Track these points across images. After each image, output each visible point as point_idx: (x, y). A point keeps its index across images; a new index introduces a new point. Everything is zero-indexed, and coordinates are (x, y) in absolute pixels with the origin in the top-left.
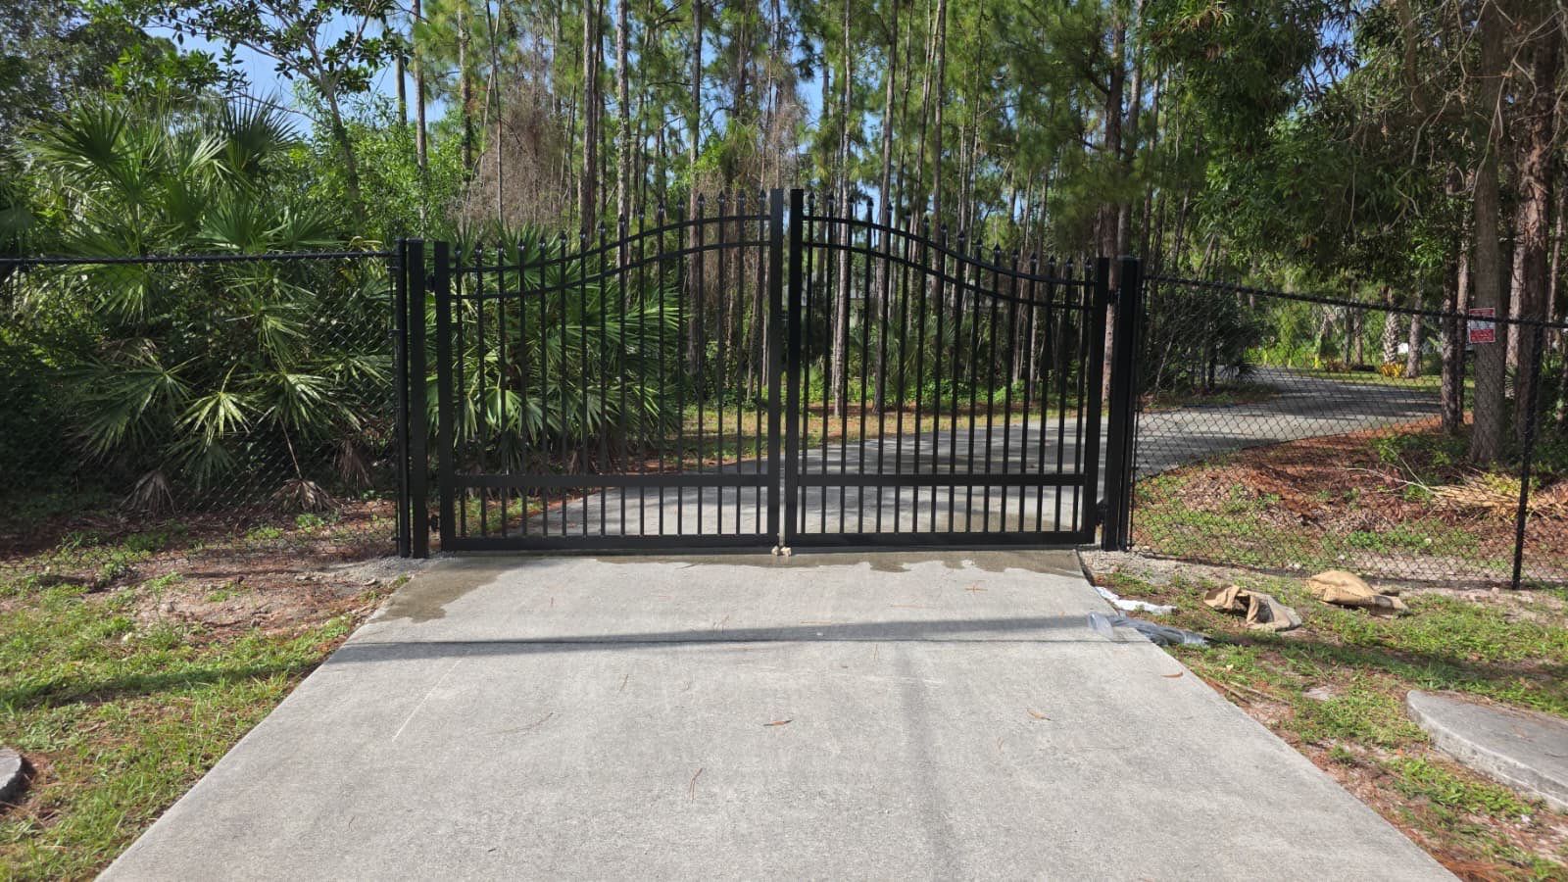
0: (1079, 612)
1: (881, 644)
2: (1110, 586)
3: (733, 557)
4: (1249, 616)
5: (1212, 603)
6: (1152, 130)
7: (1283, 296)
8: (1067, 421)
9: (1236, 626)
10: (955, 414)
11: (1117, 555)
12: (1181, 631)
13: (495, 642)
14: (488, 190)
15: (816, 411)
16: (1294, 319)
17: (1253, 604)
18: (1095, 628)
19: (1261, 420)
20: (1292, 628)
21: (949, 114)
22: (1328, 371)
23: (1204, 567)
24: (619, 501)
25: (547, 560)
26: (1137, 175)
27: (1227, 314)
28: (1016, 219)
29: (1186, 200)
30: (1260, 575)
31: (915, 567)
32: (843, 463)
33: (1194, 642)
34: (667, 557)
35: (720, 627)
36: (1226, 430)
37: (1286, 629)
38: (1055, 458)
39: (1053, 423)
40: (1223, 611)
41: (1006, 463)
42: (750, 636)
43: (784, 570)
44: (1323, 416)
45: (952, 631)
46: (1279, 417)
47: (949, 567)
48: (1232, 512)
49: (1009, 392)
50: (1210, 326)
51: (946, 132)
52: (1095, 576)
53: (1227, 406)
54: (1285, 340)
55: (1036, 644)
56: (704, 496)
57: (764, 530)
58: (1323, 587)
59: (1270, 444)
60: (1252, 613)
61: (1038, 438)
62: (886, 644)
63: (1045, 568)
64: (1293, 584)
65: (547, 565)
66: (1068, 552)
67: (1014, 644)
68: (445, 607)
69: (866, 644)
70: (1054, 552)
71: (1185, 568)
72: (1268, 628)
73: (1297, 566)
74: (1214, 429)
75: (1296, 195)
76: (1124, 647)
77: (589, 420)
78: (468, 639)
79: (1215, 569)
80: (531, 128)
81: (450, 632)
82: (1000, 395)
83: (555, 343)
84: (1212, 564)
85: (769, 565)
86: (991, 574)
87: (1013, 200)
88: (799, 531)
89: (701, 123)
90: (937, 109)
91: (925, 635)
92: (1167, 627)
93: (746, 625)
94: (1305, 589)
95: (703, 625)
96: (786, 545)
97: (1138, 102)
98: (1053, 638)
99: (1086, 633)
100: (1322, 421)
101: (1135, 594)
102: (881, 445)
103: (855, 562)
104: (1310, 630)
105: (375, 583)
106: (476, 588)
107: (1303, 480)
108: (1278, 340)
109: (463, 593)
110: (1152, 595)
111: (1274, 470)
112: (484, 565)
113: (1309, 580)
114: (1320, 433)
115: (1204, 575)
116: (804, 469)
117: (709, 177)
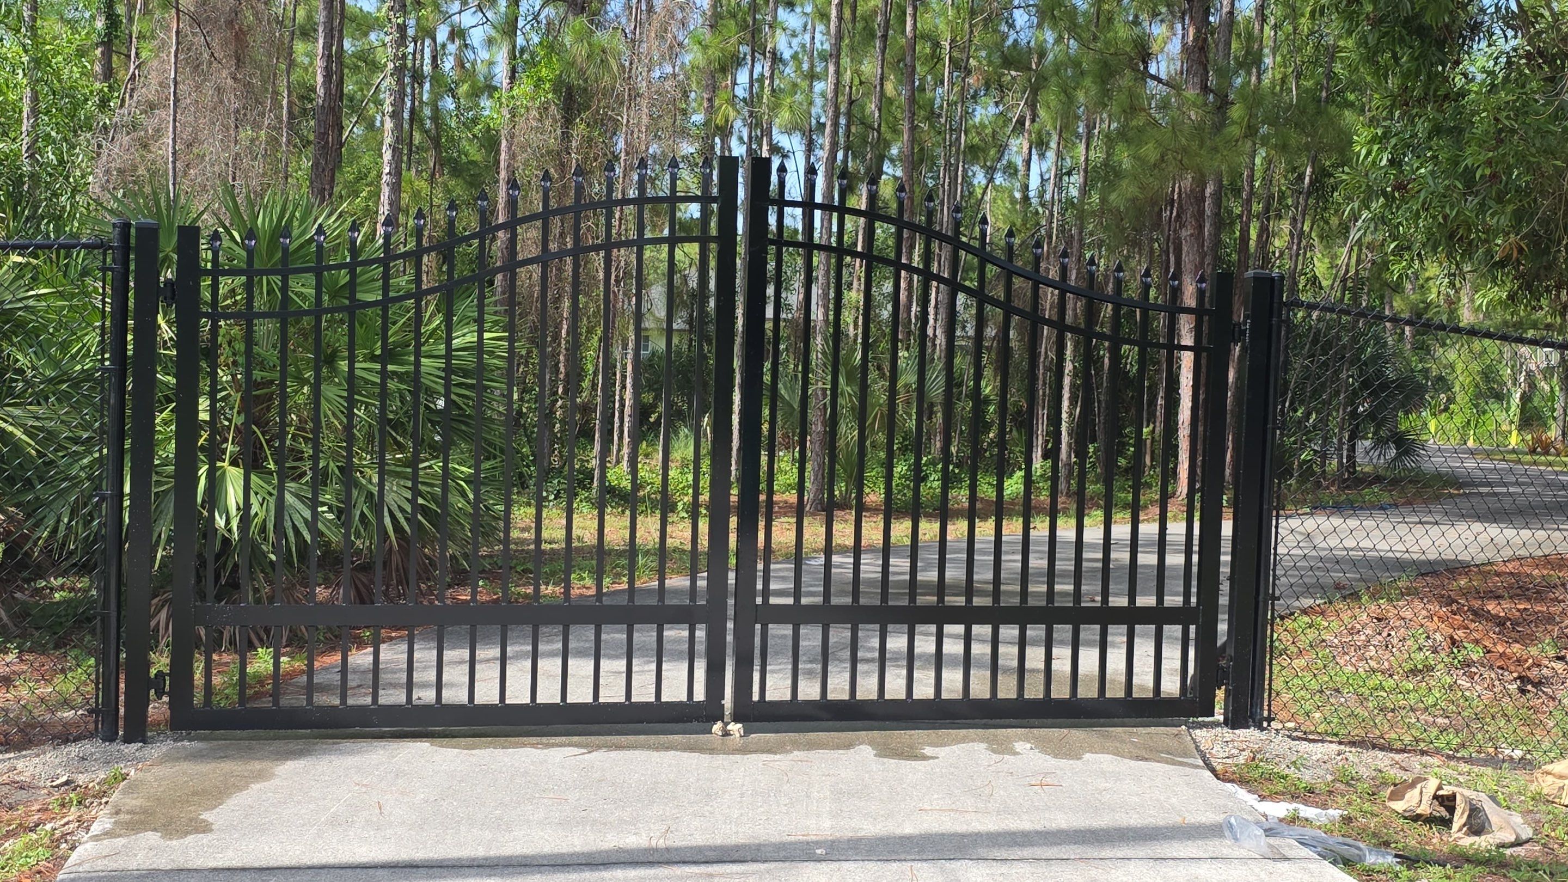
0: (1209, 817)
1: (919, 865)
2: (1242, 781)
3: (652, 739)
4: (1455, 826)
5: (1399, 806)
6: (1253, 60)
7: (1458, 330)
8: (1143, 528)
9: (1436, 840)
10: (944, 515)
11: (1249, 735)
12: (1362, 845)
13: (310, 868)
14: (150, 124)
15: (787, 509)
16: (1476, 367)
17: (1460, 806)
18: (1236, 839)
19: (1435, 531)
20: (1518, 843)
21: (927, 21)
22: (1533, 451)
23: (1381, 754)
24: (435, 652)
25: (348, 744)
26: (1235, 131)
27: (1375, 358)
28: (1032, 194)
29: (1309, 170)
30: (1464, 767)
31: (942, 752)
32: (797, 593)
33: (1381, 861)
34: (544, 740)
35: (662, 844)
36: (1383, 546)
37: (1513, 845)
38: (1125, 587)
39: (1121, 531)
40: (1416, 818)
41: (1051, 592)
42: (711, 855)
43: (738, 757)
44: (1527, 526)
45: (1022, 845)
46: (1462, 527)
47: (994, 751)
48: (1414, 672)
49: (1028, 481)
50: (1349, 376)
51: (924, 48)
52: (1219, 768)
53: (1382, 508)
54: (1461, 398)
55: (1152, 863)
56: (572, 645)
57: (700, 694)
58: (1560, 783)
59: (1455, 568)
60: (1459, 819)
61: (1100, 556)
62: (925, 864)
63: (1144, 753)
64: (1516, 780)
65: (351, 753)
66: (1174, 730)
67: (1119, 864)
68: (206, 816)
69: (895, 865)
70: (1153, 730)
71: (1352, 754)
72: (1483, 842)
73: (1518, 754)
74: (1366, 544)
75: (1494, 176)
76: (1283, 866)
77: (387, 521)
78: (264, 864)
79: (1398, 757)
80: (230, 23)
81: (230, 853)
82: (1014, 485)
83: (333, 393)
84: (1391, 749)
85: (712, 751)
86: (1063, 763)
87: (1028, 162)
88: (756, 697)
89: (521, 23)
90: (909, 10)
91: (983, 852)
92: (1341, 839)
93: (699, 839)
94: (1533, 787)
95: (633, 840)
96: (736, 719)
97: (1231, 13)
98: (1175, 855)
99: (1223, 847)
100: (1526, 534)
101: (1283, 794)
102: (828, 565)
103: (849, 746)
104: (1545, 845)
105: (67, 783)
106: (246, 787)
107: (1515, 624)
108: (1451, 400)
109: (229, 796)
110: (1308, 794)
111: (1471, 609)
112: (247, 754)
113: (1537, 774)
114: (1523, 552)
115: (1381, 765)
116: (765, 600)
117: (534, 113)
